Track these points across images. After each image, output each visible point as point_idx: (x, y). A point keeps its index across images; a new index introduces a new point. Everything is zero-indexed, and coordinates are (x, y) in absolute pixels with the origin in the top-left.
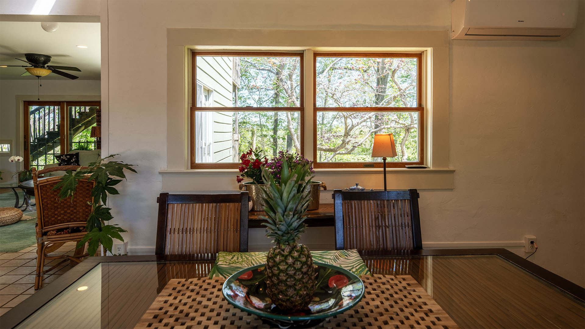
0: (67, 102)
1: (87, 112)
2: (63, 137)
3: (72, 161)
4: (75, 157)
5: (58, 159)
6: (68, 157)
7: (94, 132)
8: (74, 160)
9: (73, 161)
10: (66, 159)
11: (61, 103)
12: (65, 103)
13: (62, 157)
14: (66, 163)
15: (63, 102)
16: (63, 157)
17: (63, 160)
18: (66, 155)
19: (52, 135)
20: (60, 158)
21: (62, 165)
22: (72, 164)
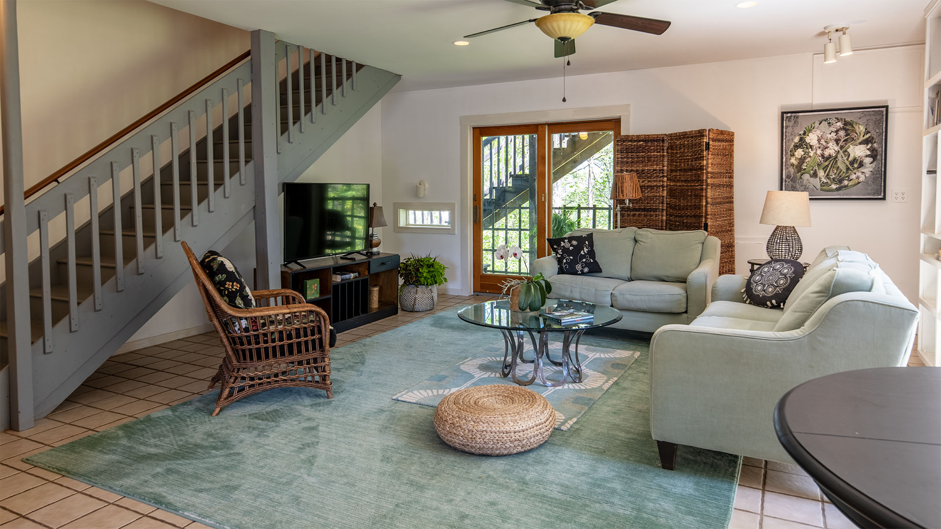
0: (550, 125)
1: (564, 149)
2: (543, 198)
3: (582, 253)
4: (587, 243)
5: (555, 247)
6: (574, 243)
7: (622, 187)
8: (586, 250)
9: (584, 252)
10: (571, 248)
11: (539, 127)
12: (547, 127)
13: (563, 244)
14: (571, 258)
15: (543, 125)
16: (564, 242)
17: (565, 250)
18: (571, 239)
19: (502, 193)
20: (559, 245)
21: (565, 261)
22: (584, 260)
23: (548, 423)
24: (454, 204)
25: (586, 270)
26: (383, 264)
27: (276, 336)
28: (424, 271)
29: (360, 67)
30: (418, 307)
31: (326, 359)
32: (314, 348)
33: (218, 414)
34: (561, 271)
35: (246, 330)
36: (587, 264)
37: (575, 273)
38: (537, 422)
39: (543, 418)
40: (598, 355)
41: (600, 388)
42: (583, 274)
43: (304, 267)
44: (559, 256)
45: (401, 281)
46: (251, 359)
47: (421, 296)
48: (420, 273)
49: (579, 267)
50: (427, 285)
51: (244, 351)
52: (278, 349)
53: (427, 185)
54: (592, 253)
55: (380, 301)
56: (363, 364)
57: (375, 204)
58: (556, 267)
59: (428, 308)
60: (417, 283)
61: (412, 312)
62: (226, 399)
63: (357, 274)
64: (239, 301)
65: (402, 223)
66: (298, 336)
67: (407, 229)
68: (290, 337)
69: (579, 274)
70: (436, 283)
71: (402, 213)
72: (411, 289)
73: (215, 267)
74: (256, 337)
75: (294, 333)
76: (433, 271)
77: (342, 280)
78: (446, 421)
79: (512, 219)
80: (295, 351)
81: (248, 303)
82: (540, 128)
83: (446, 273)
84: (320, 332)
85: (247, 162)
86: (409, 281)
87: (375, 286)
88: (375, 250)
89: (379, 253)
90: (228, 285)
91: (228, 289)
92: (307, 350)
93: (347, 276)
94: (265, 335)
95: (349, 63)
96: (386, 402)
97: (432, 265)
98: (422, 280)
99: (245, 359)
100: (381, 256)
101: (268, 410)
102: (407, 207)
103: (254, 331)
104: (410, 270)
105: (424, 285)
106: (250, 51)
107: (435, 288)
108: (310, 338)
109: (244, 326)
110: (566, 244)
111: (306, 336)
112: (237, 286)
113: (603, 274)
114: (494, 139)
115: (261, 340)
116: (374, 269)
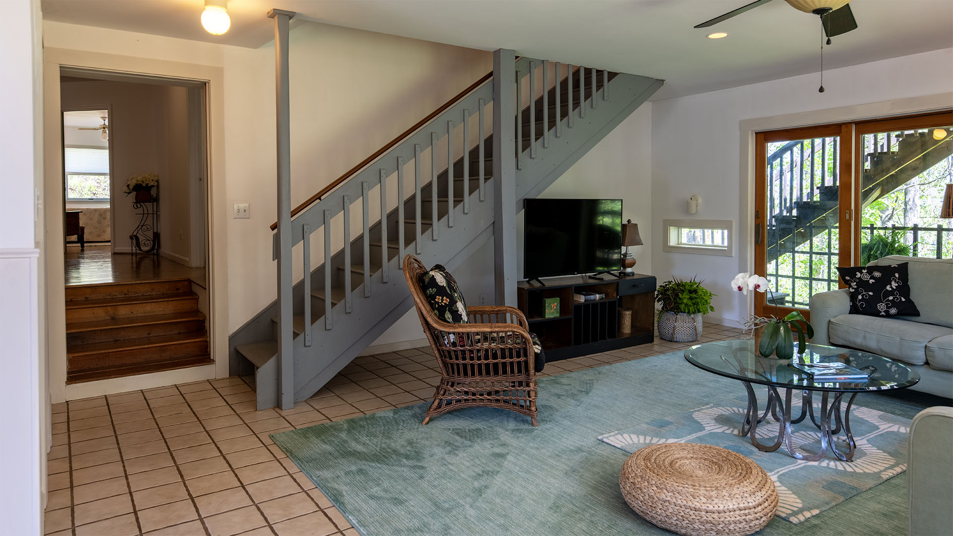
0: (860, 123)
2: (847, 215)
3: (888, 288)
4: (897, 275)
5: (847, 278)
6: (877, 274)
8: (894, 285)
9: (891, 287)
10: (871, 281)
11: (843, 126)
12: (852, 127)
13: (858, 275)
14: (871, 293)
15: (848, 124)
16: (861, 273)
17: (862, 283)
18: (871, 270)
19: (807, 210)
20: (853, 276)
21: (860, 297)
22: (891, 298)
23: (760, 508)
24: (731, 222)
25: (893, 311)
26: (634, 286)
27: (482, 354)
28: (685, 298)
29: (612, 75)
30: (679, 336)
31: (531, 384)
32: (520, 371)
33: (427, 423)
34: (854, 310)
35: (454, 344)
36: (894, 304)
37: (877, 314)
38: (742, 505)
39: (752, 501)
40: (895, 428)
41: (877, 475)
42: (888, 315)
43: (544, 285)
44: (852, 290)
45: (658, 306)
46: (459, 374)
47: (681, 325)
48: (680, 298)
49: (881, 307)
50: (689, 312)
51: (452, 365)
52: (483, 367)
53: (700, 200)
54: (904, 289)
55: (633, 326)
56: (587, 393)
57: (629, 221)
58: (847, 303)
59: (691, 339)
60: (677, 310)
61: (671, 341)
62: (435, 410)
63: (603, 296)
64: (448, 316)
65: (673, 242)
66: (503, 357)
67: (679, 250)
68: (495, 356)
69: (882, 316)
70: (699, 311)
71: (673, 232)
72: (670, 315)
73: (427, 280)
74: (463, 352)
75: (499, 353)
76: (696, 298)
77: (586, 300)
78: (628, 478)
79: (819, 241)
80: (501, 371)
81: (457, 318)
82: (844, 129)
83: (712, 302)
84: (526, 355)
85: (486, 180)
86: (666, 308)
87: (628, 309)
88: (629, 270)
89: (633, 274)
90: (438, 299)
91: (438, 303)
92: (512, 372)
93: (592, 297)
94: (471, 351)
95: (600, 73)
96: (588, 441)
97: (695, 291)
98: (682, 306)
99: (453, 373)
100: (635, 277)
101: (472, 427)
102: (679, 225)
103: (461, 346)
104: (669, 295)
105: (685, 312)
106: (492, 72)
107: (699, 318)
108: (516, 360)
109: (452, 341)
110: (864, 276)
111: (511, 357)
112: (446, 301)
113: (922, 318)
114: (795, 145)
115: (467, 356)
116: (624, 290)
